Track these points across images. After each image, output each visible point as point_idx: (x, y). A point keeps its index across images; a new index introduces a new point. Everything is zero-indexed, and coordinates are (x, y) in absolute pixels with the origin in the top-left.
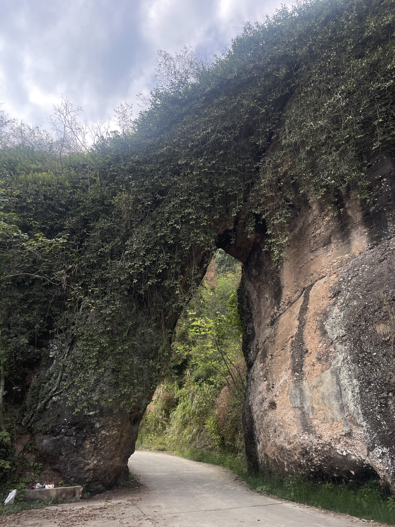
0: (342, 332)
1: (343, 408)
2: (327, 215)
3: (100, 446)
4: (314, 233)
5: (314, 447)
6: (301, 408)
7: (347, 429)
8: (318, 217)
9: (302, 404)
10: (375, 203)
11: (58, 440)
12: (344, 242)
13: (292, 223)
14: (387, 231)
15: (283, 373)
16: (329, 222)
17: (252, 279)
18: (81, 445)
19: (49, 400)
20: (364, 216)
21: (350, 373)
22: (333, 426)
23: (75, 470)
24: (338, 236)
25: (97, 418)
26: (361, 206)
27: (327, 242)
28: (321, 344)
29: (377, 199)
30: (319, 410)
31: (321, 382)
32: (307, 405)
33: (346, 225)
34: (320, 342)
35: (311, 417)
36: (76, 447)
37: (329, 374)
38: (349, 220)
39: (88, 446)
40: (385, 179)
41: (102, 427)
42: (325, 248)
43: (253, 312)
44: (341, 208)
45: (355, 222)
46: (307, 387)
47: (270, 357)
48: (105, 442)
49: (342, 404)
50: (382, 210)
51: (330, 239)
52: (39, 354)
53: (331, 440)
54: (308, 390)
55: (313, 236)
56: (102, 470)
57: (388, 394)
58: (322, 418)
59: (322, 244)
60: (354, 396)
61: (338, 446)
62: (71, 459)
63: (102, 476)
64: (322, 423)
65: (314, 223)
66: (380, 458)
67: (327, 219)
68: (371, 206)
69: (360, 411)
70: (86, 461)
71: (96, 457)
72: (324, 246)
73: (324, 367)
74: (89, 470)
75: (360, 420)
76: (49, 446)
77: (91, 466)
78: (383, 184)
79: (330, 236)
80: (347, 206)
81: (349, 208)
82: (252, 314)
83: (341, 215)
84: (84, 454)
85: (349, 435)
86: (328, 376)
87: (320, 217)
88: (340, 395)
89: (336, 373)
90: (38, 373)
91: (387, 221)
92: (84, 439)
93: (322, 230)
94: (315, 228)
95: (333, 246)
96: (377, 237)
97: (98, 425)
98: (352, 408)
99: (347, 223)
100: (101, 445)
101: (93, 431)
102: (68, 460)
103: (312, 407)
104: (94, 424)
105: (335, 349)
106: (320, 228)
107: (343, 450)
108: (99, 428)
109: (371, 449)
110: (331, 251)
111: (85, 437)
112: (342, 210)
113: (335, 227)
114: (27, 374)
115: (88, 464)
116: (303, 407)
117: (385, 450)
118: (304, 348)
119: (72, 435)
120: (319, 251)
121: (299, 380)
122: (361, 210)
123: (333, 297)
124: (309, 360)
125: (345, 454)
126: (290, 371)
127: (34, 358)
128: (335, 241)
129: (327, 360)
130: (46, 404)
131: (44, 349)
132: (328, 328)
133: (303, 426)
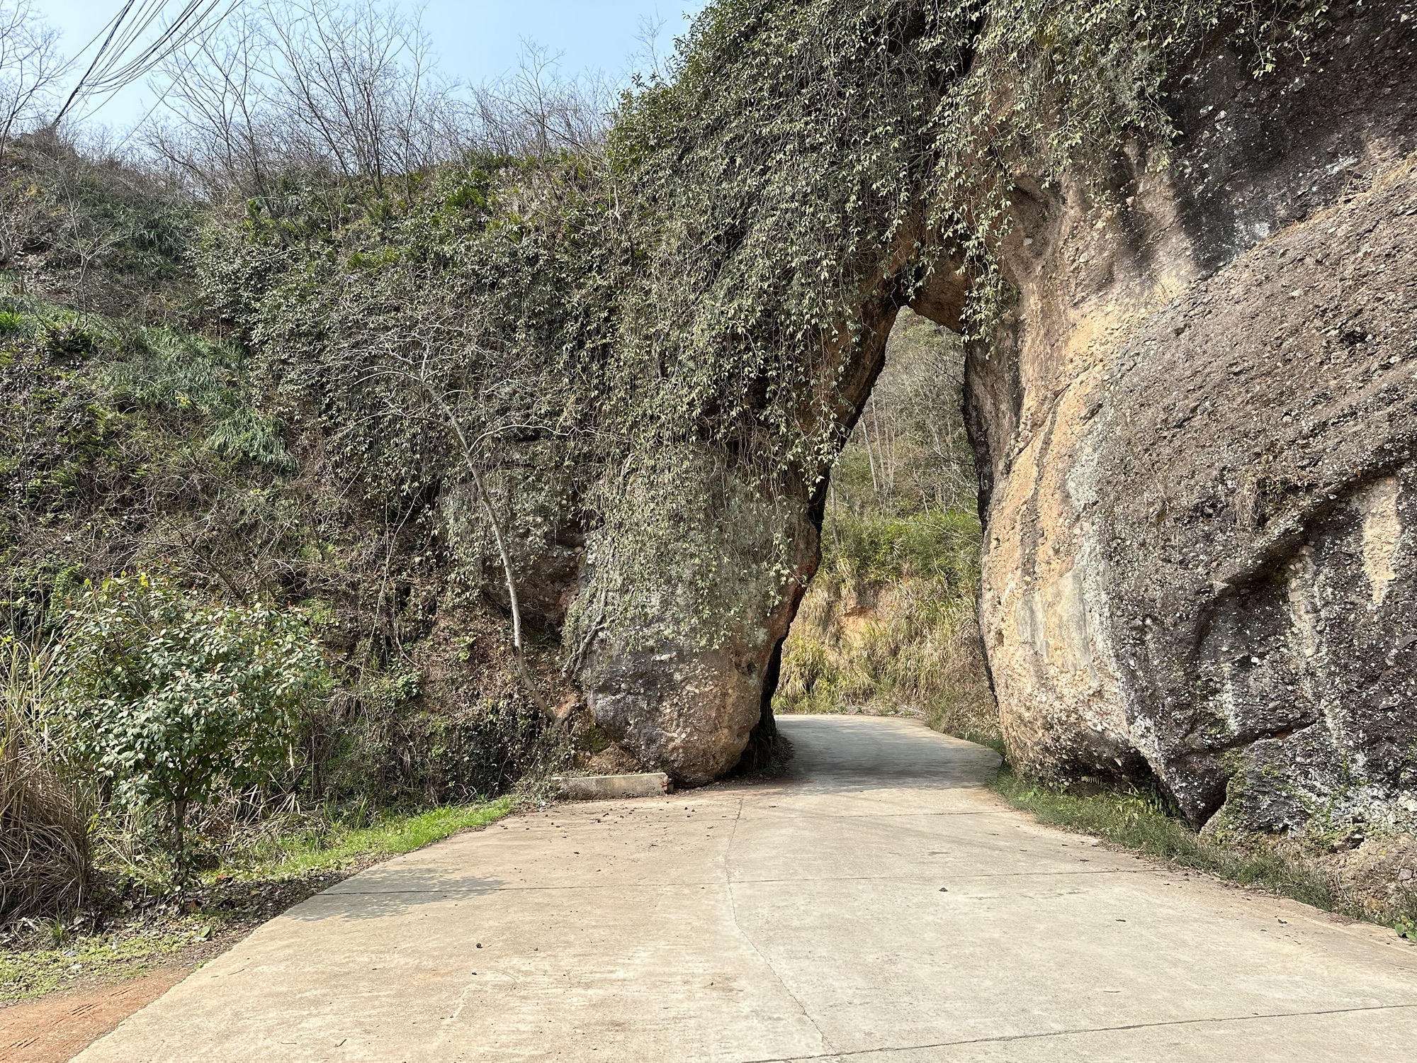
0: (1092, 496)
1: (1088, 643)
2: (1097, 216)
3: (688, 710)
4: (1074, 260)
5: (1055, 716)
6: (1033, 644)
7: (1095, 685)
8: (1082, 223)
9: (1033, 636)
10: (1204, 174)
11: (619, 701)
12: (1141, 275)
13: (1039, 237)
14: (1233, 243)
15: (1010, 575)
16: (1103, 232)
17: (979, 369)
18: (657, 709)
19: (593, 638)
20: (1182, 211)
21: (1098, 578)
22: (1077, 678)
23: (654, 747)
24: (1127, 262)
25: (674, 666)
26: (1173, 185)
27: (1105, 281)
28: (1061, 520)
29: (1206, 166)
30: (1056, 649)
31: (1058, 594)
32: (1041, 638)
33: (1141, 236)
34: (1060, 515)
35: (1046, 661)
36: (649, 712)
37: (1071, 579)
38: (1148, 224)
39: (668, 711)
40: (1223, 114)
41: (687, 680)
42: (1101, 294)
43: (990, 441)
44: (1128, 196)
45: (1163, 228)
46: (1040, 606)
47: (994, 543)
48: (696, 705)
49: (1085, 638)
50: (1222, 193)
51: (1111, 273)
52: (571, 558)
53: (1076, 703)
54: (1041, 610)
55: (1072, 268)
56: (698, 749)
57: (1143, 621)
58: (1059, 664)
59: (1095, 287)
60: (1102, 623)
61: (1089, 715)
62: (644, 731)
63: (700, 759)
64: (1062, 672)
65: (1074, 237)
66: (1142, 736)
67: (1100, 225)
68: (1196, 183)
69: (1111, 652)
70: (670, 735)
71: (684, 728)
72: (1099, 290)
73: (1064, 565)
74: (675, 749)
75: (1112, 666)
76: (607, 711)
77: (678, 741)
78: (1218, 127)
79: (1111, 265)
80: (1141, 189)
81: (1147, 193)
82: (988, 447)
83: (1127, 212)
84: (663, 723)
85: (1099, 694)
86: (1067, 584)
87: (1085, 221)
88: (1082, 622)
89: (1079, 579)
90: (577, 591)
91: (1232, 219)
92: (660, 700)
93: (1093, 253)
94: (1077, 249)
95: (1117, 288)
96: (1208, 260)
97: (678, 677)
98: (1100, 646)
99: (1145, 231)
100: (689, 708)
101: (674, 687)
102: (640, 733)
103: (1047, 642)
104: (671, 675)
105: (1082, 529)
106: (1087, 247)
107: (1096, 721)
108: (682, 682)
109: (1131, 720)
110: (1114, 302)
111: (661, 696)
112: (1129, 200)
113: (1118, 244)
114: (560, 593)
115: (672, 739)
116: (1034, 642)
117: (1149, 723)
118: (1039, 526)
119: (639, 693)
120: (1089, 303)
121: (1030, 589)
122: (1174, 197)
123: (1090, 418)
124: (1045, 551)
125: (1099, 728)
126: (1019, 572)
127: (566, 566)
128: (1122, 276)
129: (1068, 553)
130: (590, 643)
131: (578, 549)
132: (1071, 485)
133: (1038, 677)
